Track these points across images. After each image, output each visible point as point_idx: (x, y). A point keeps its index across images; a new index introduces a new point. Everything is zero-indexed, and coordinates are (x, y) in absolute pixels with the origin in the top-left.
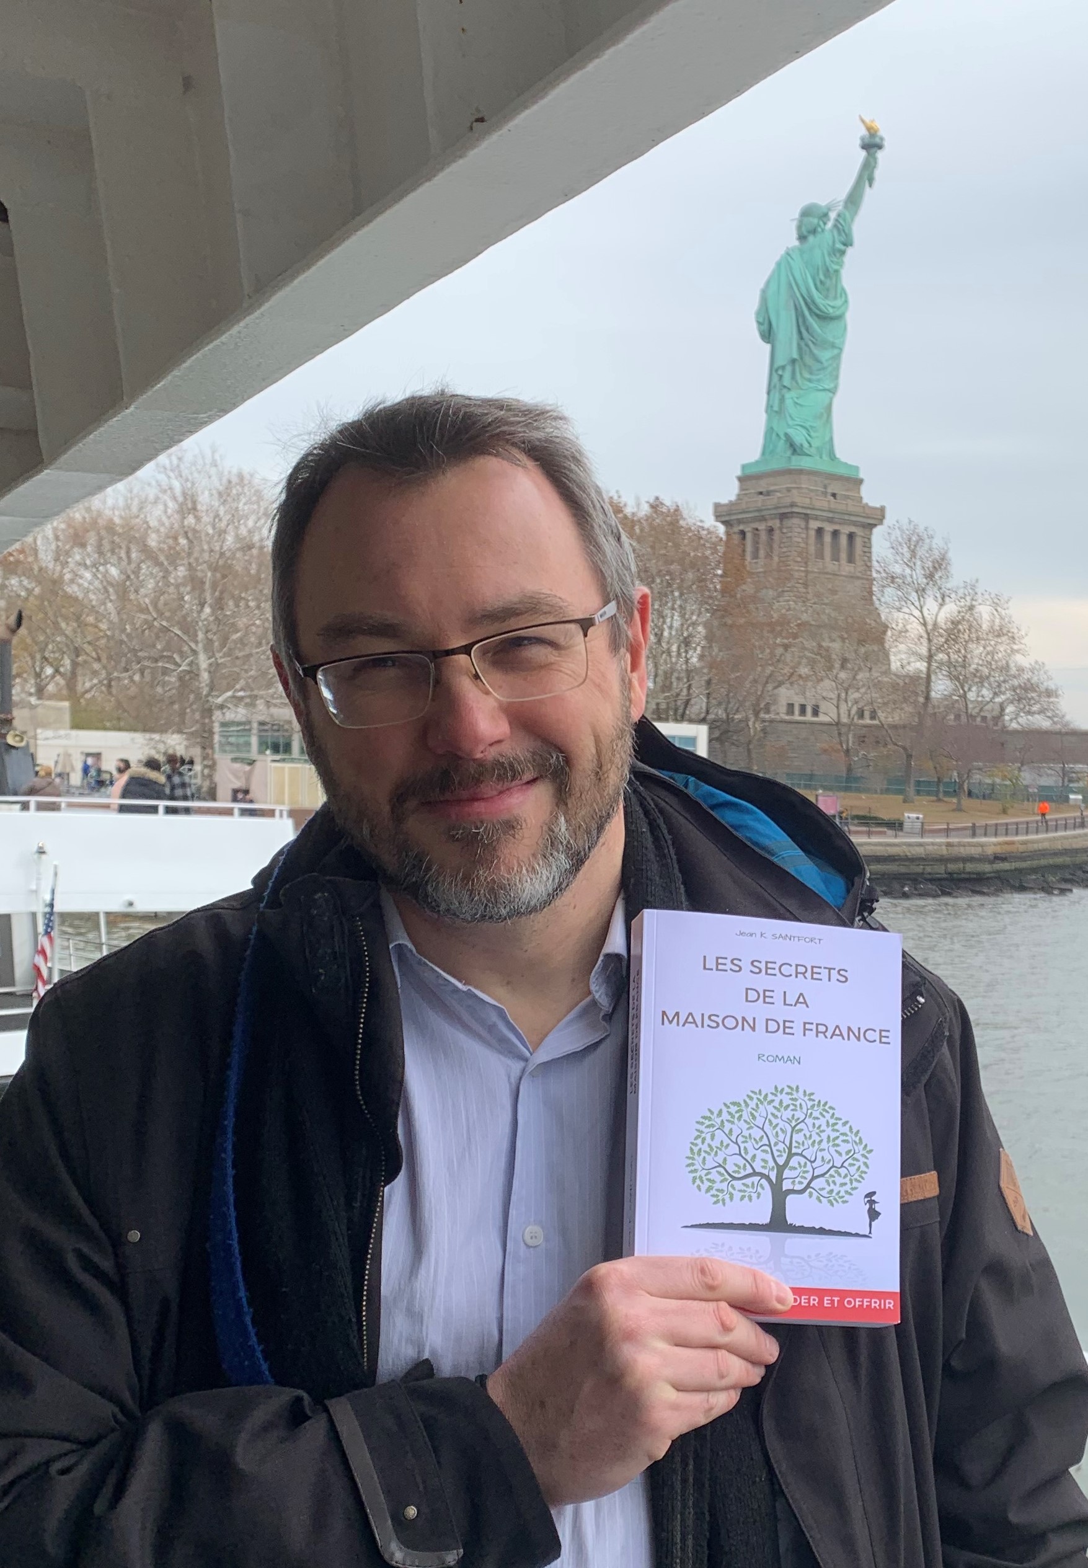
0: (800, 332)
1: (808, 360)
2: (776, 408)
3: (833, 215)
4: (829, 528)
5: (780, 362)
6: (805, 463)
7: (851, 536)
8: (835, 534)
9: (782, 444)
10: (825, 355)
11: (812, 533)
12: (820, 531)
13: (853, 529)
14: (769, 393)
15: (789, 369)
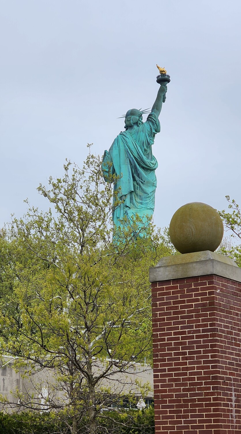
15: (128, 197)
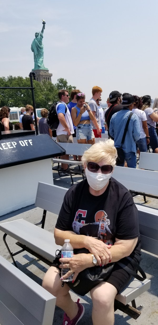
0: (37, 50)
1: (39, 54)
2: (36, 61)
3: (40, 34)
4: (45, 77)
5: (35, 54)
6: (41, 69)
7: (48, 78)
8: (46, 78)
9: (37, 66)
10: (42, 53)
11: (43, 78)
12: (44, 78)
13: (48, 77)
14: (34, 59)
15: (37, 56)
